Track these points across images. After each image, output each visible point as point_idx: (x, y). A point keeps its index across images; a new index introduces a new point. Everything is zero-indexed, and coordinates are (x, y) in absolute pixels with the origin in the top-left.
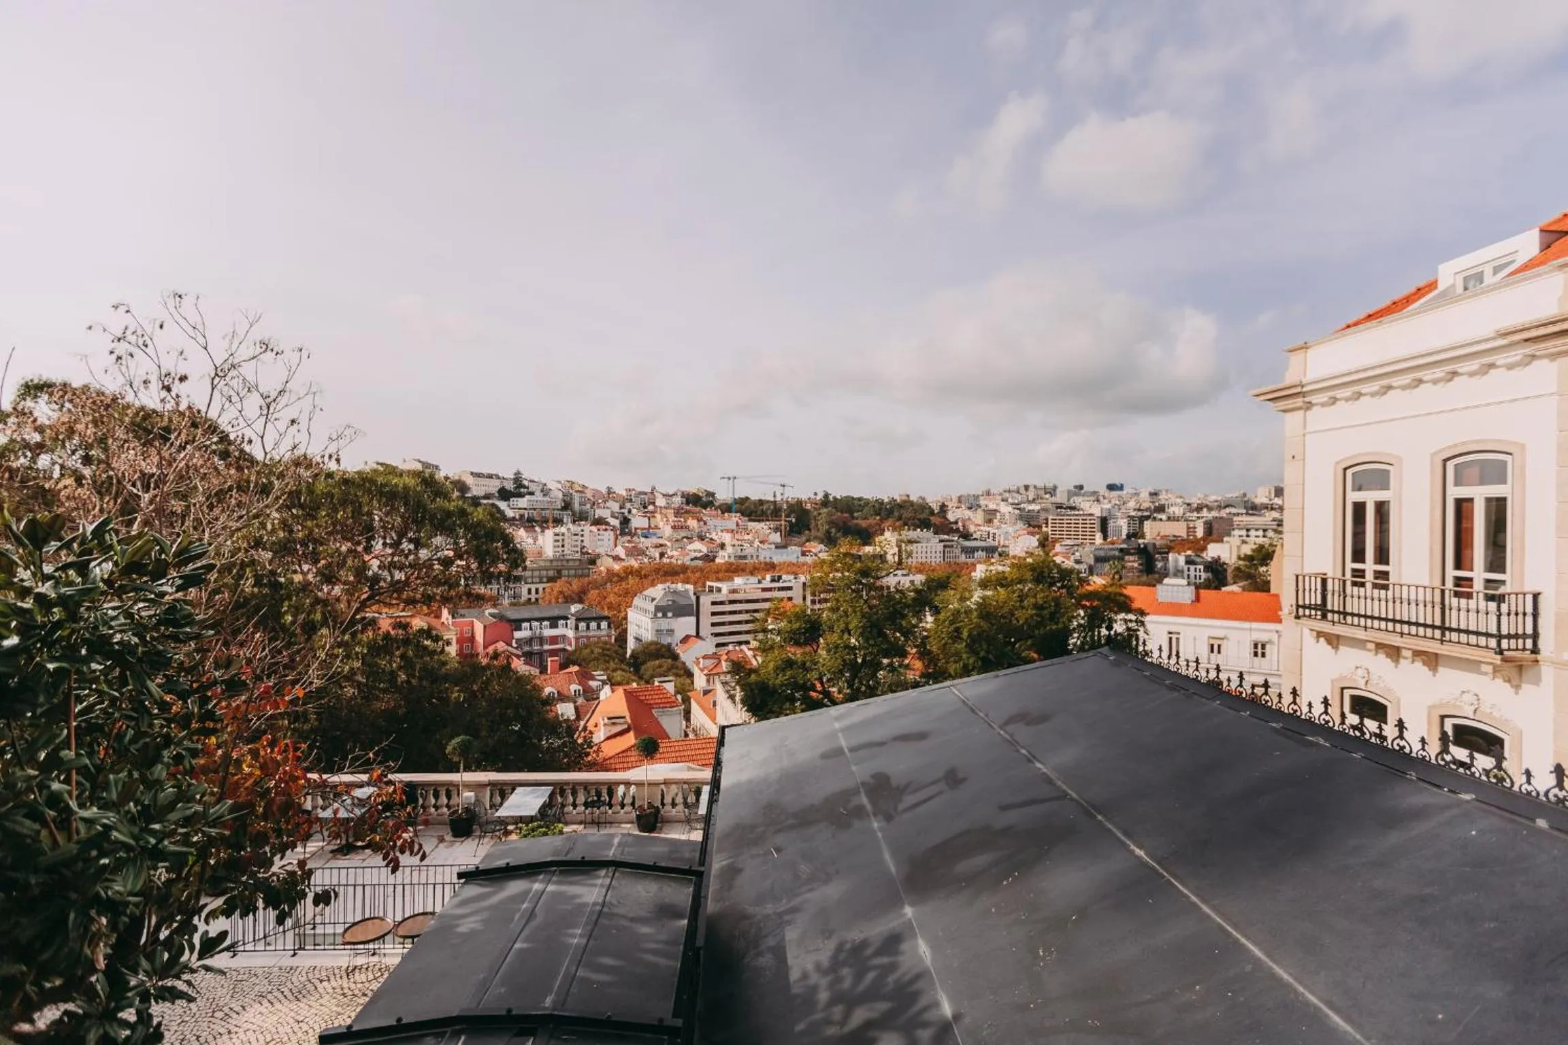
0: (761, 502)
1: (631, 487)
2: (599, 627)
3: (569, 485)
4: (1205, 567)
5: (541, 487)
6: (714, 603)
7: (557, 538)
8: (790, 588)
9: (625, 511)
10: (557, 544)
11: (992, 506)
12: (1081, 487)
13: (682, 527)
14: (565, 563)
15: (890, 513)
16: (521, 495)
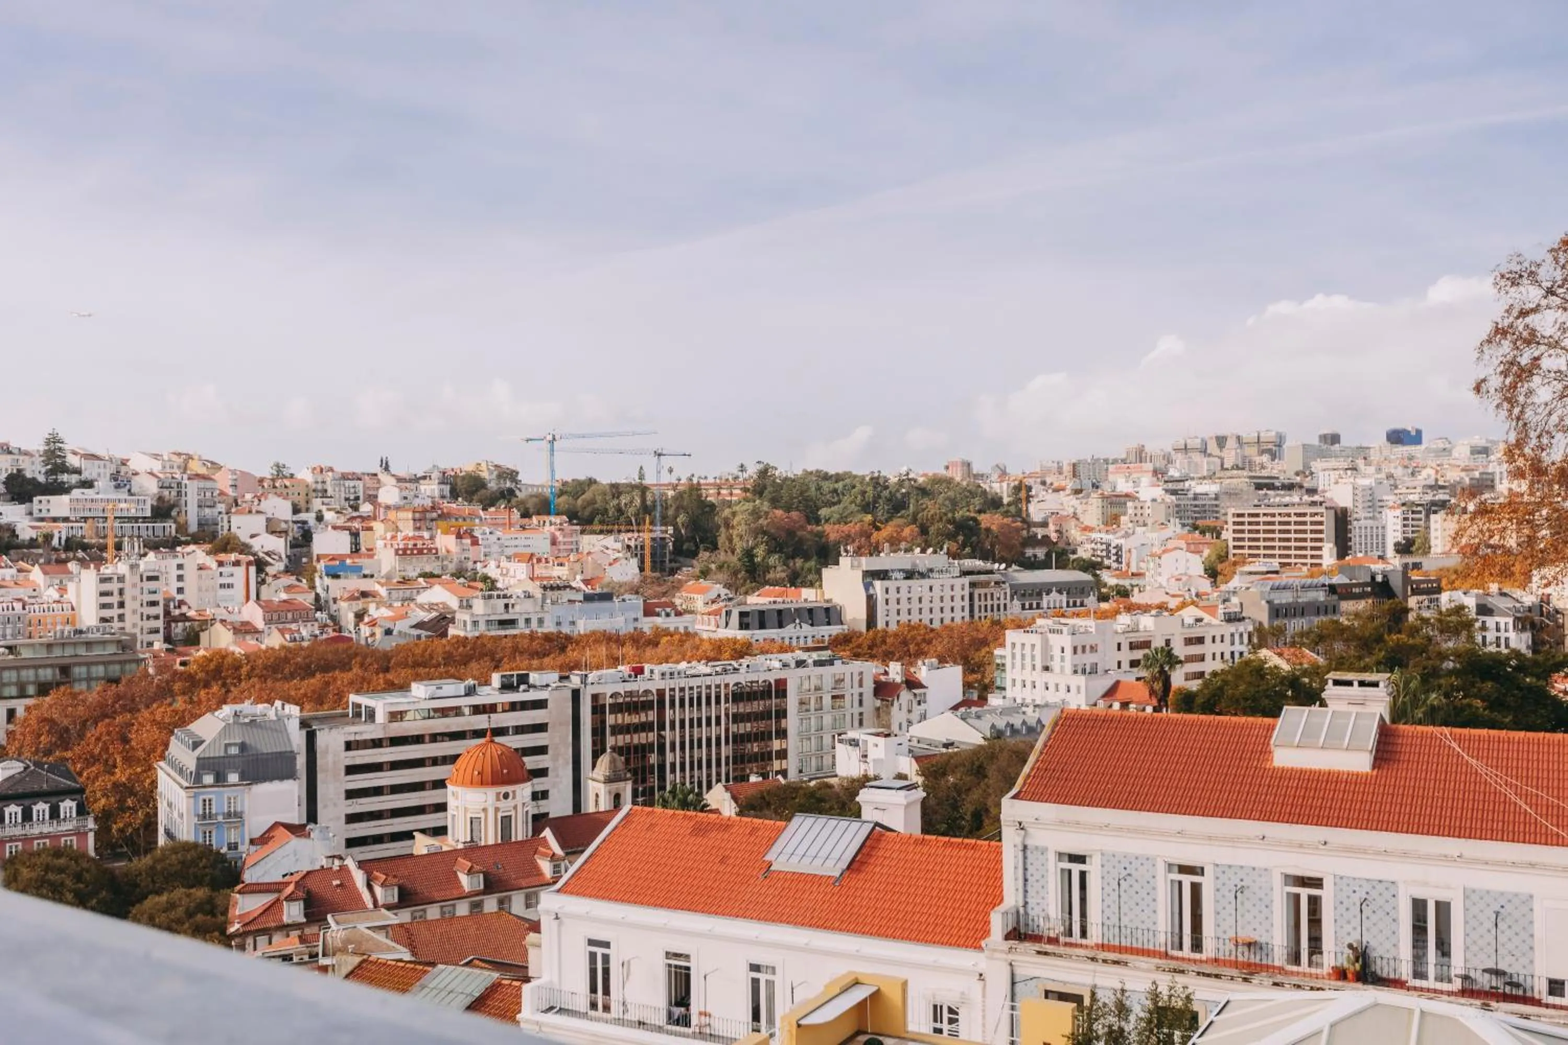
0: (616, 490)
1: (325, 464)
2: (55, 813)
3: (179, 461)
4: (1517, 619)
5: (112, 469)
6: (349, 746)
7: (106, 587)
8: (540, 704)
9: (310, 517)
10: (106, 600)
11: (1123, 486)
12: (1334, 439)
13: (420, 552)
14: (82, 651)
15: (897, 506)
16: (60, 489)
